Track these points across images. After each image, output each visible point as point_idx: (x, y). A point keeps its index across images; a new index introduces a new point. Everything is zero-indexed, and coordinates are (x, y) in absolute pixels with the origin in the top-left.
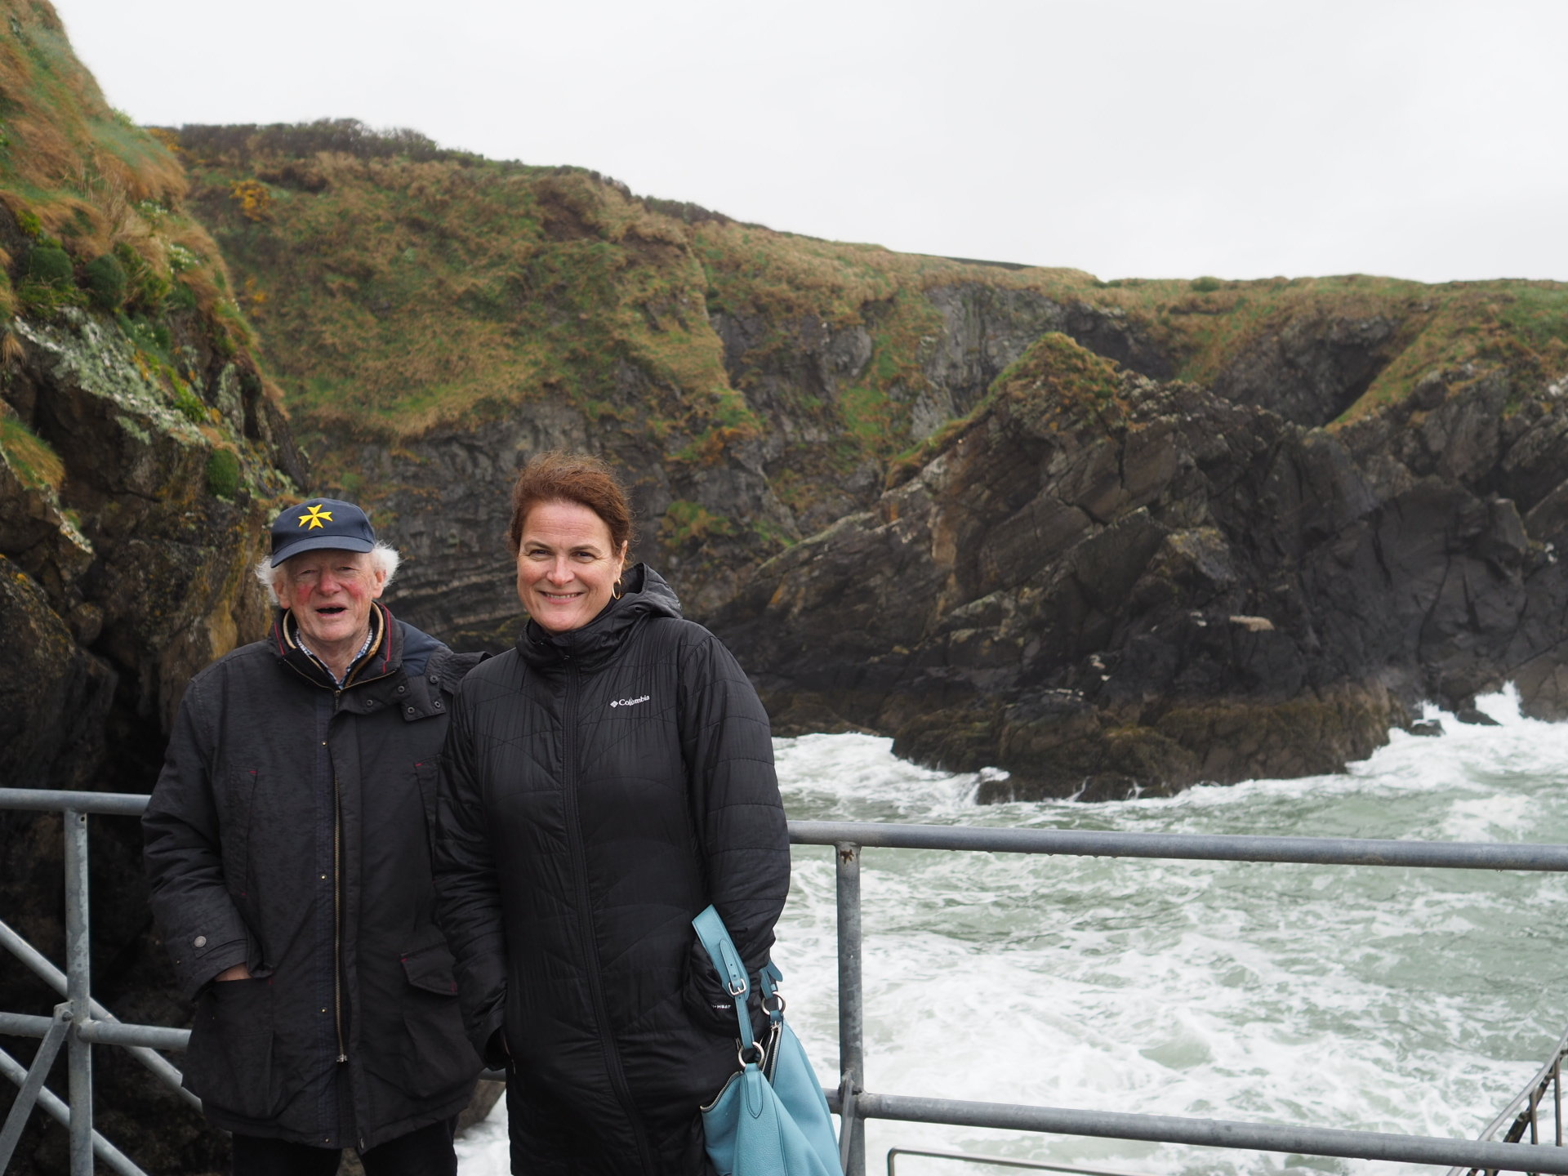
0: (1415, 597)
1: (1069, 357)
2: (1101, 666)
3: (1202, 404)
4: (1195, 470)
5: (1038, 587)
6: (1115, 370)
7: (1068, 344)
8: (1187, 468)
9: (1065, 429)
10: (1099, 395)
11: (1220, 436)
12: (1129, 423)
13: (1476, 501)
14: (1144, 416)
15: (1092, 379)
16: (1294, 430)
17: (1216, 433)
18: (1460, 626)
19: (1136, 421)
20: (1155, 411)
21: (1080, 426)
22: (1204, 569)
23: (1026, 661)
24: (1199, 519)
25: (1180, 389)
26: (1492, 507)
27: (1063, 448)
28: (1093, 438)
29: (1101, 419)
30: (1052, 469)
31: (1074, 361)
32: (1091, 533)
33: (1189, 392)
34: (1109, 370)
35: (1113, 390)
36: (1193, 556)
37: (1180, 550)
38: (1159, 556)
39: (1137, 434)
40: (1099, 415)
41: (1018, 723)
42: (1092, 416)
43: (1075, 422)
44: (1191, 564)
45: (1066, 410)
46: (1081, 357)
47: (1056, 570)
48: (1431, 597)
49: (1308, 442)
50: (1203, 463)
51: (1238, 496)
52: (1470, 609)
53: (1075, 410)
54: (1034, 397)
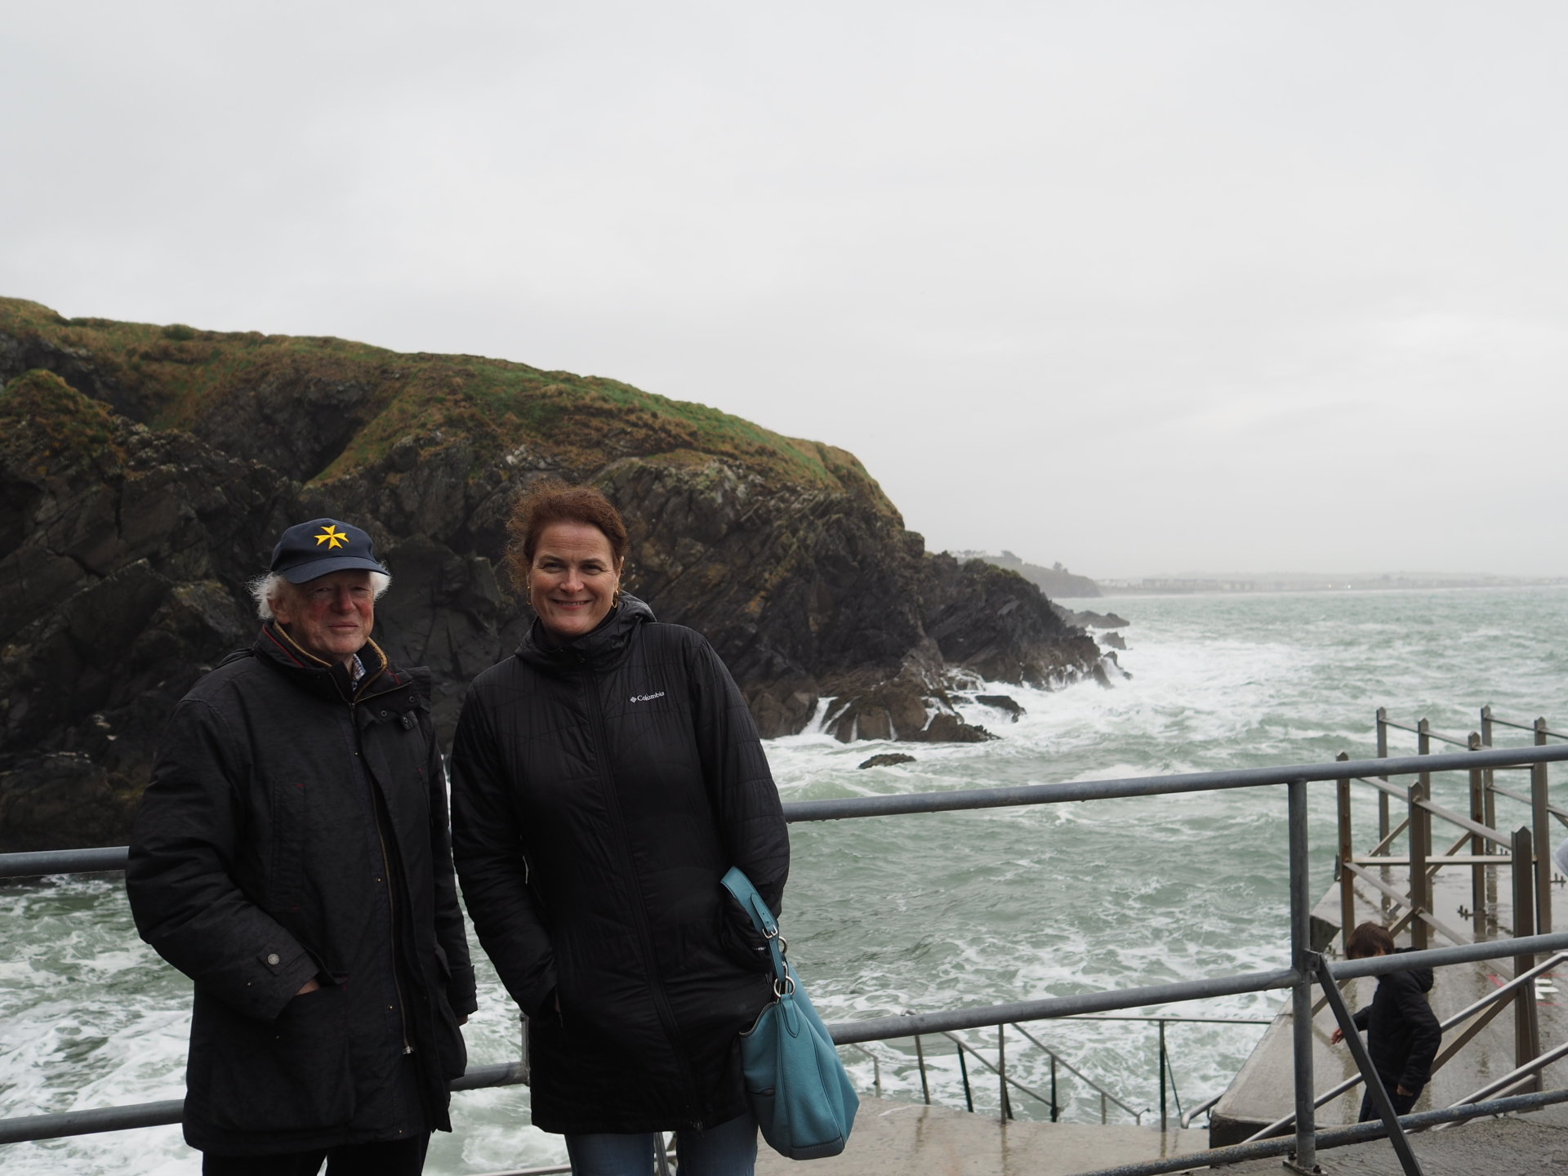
0: (405, 648)
1: (59, 397)
2: (107, 725)
3: (198, 455)
4: (195, 522)
5: (25, 643)
6: (109, 413)
7: (57, 383)
8: (188, 519)
9: (55, 474)
10: (94, 440)
11: (218, 488)
12: (126, 471)
13: (458, 558)
14: (142, 464)
15: (85, 422)
16: (290, 485)
17: (214, 485)
18: (445, 674)
19: (134, 469)
20: (155, 460)
21: (72, 471)
22: (211, 623)
23: (12, 725)
24: (200, 573)
25: (175, 438)
26: (471, 563)
27: (53, 494)
28: (88, 484)
29: (96, 465)
30: (40, 516)
31: (65, 401)
32: (86, 585)
33: (186, 442)
34: (103, 413)
35: (109, 435)
36: (200, 609)
37: (186, 603)
38: (163, 610)
39: (136, 482)
40: (93, 460)
41: (18, 792)
42: (86, 461)
43: (67, 467)
44: (197, 617)
45: (56, 453)
46: (72, 398)
47: (46, 624)
48: (420, 648)
49: (303, 498)
50: (203, 515)
51: (236, 549)
52: (454, 658)
53: (66, 454)
54: (18, 438)
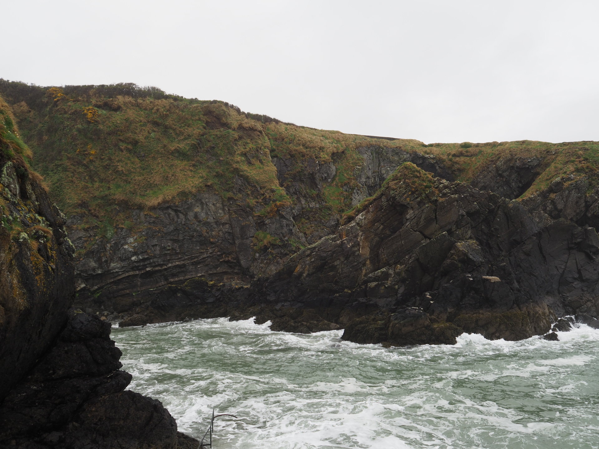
0: (556, 267)
1: (414, 172)
2: (430, 297)
3: (467, 190)
4: (466, 216)
5: (403, 265)
6: (432, 176)
7: (413, 167)
8: (463, 216)
9: (412, 201)
10: (426, 187)
11: (475, 203)
12: (438, 198)
13: (580, 228)
14: (444, 195)
15: (423, 180)
16: (505, 200)
17: (474, 202)
18: (575, 279)
19: (441, 197)
20: (449, 193)
21: (419, 199)
22: (471, 257)
23: (399, 295)
24: (468, 237)
25: (458, 184)
26: (586, 230)
27: (412, 208)
28: (425, 204)
29: (427, 196)
30: (408, 217)
31: (416, 173)
32: (424, 242)
33: (462, 186)
34: (430, 177)
35: (432, 185)
36: (466, 251)
37: (461, 249)
38: (452, 252)
39: (442, 202)
40: (426, 194)
41: (396, 322)
42: (424, 195)
43: (417, 198)
44: (465, 254)
45: (413, 193)
46: (419, 172)
47: (410, 257)
48: (563, 267)
49: (511, 205)
50: (468, 214)
51: (483, 227)
52: (579, 272)
53: (417, 193)
54: (400, 188)
